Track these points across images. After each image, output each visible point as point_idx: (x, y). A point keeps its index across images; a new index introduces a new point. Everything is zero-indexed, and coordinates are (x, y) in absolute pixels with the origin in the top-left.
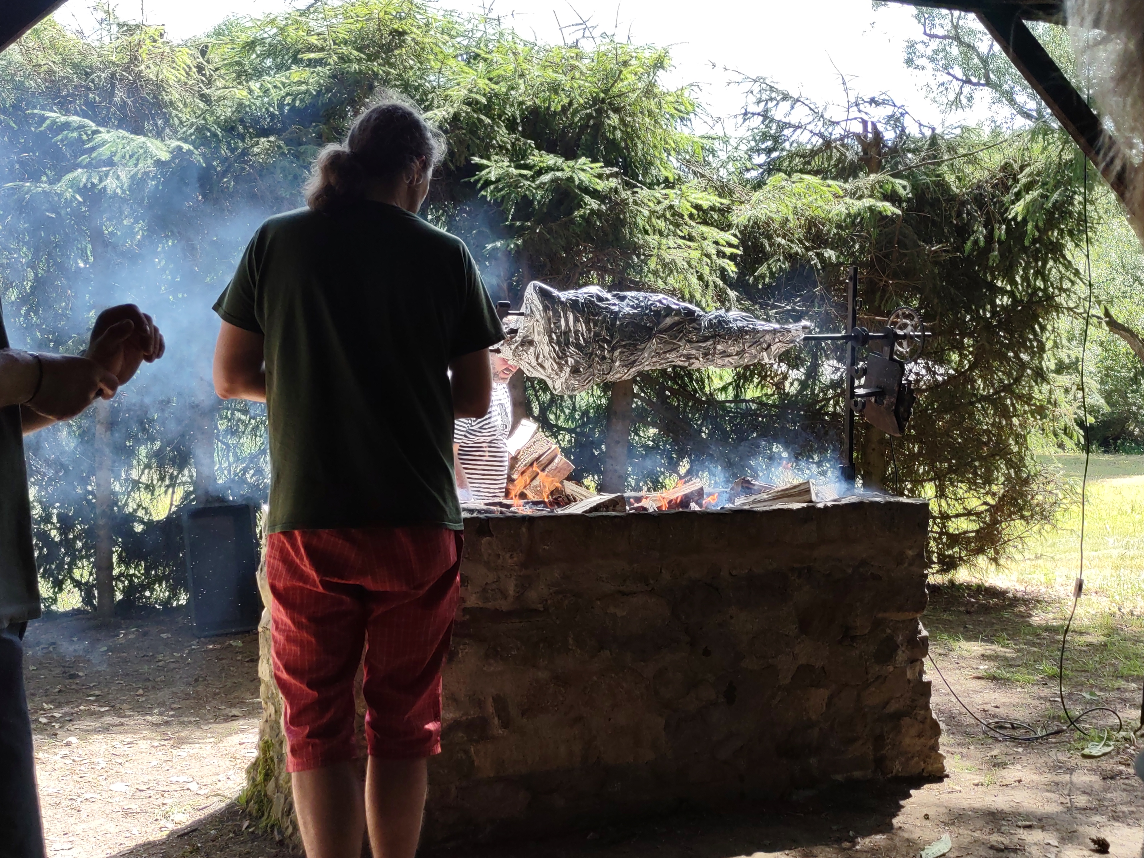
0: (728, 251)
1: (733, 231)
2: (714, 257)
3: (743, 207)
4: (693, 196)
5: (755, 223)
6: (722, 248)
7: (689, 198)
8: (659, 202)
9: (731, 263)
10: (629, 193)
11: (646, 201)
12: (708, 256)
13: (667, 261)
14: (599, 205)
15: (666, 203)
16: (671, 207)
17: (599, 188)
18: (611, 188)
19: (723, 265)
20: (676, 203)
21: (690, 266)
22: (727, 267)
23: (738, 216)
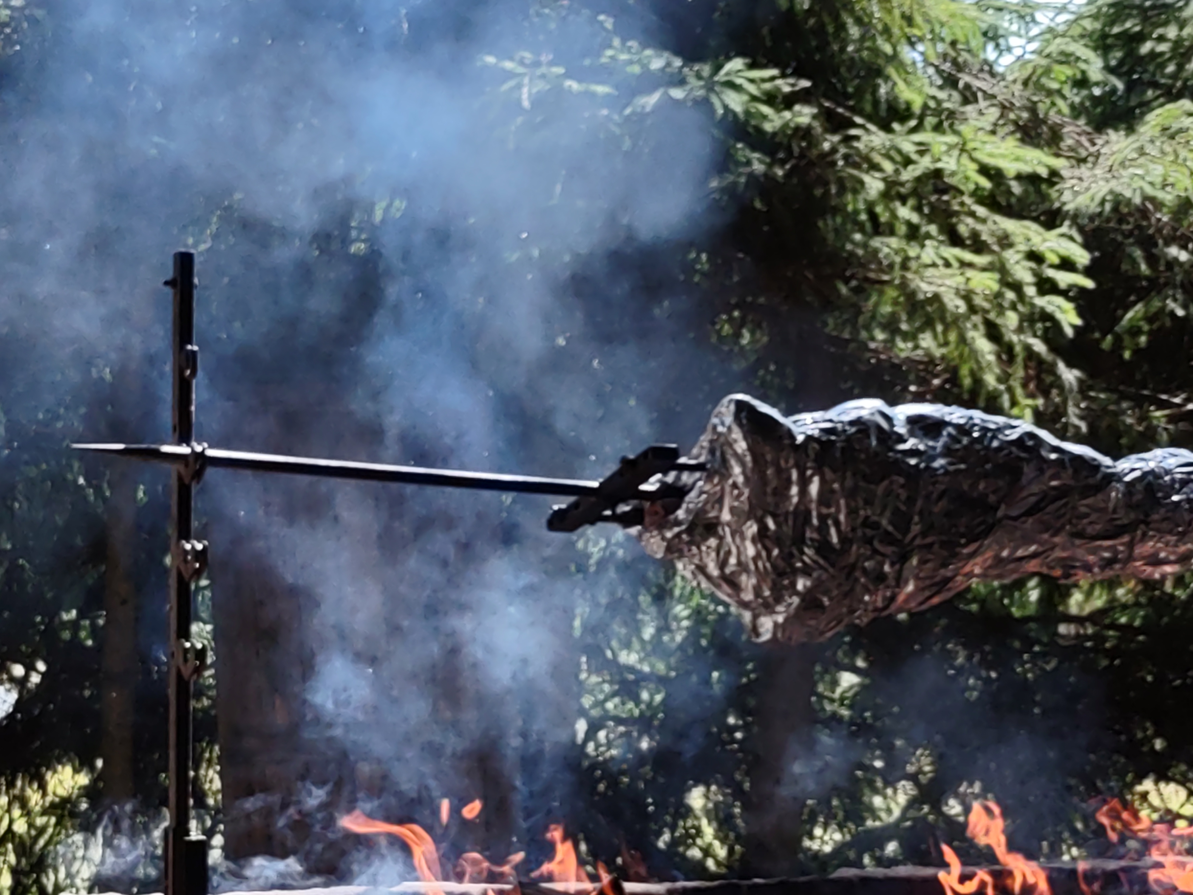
0: (1064, 278)
2: (1030, 291)
3: (1084, 171)
4: (988, 148)
6: (1051, 273)
7: (977, 155)
8: (908, 162)
9: (1069, 306)
10: (836, 138)
11: (877, 158)
12: (1017, 287)
13: (921, 296)
14: (770, 166)
15: (925, 163)
16: (938, 174)
17: (768, 127)
18: (798, 128)
19: (1050, 309)
20: (949, 164)
22: (1059, 315)
23: (1076, 194)
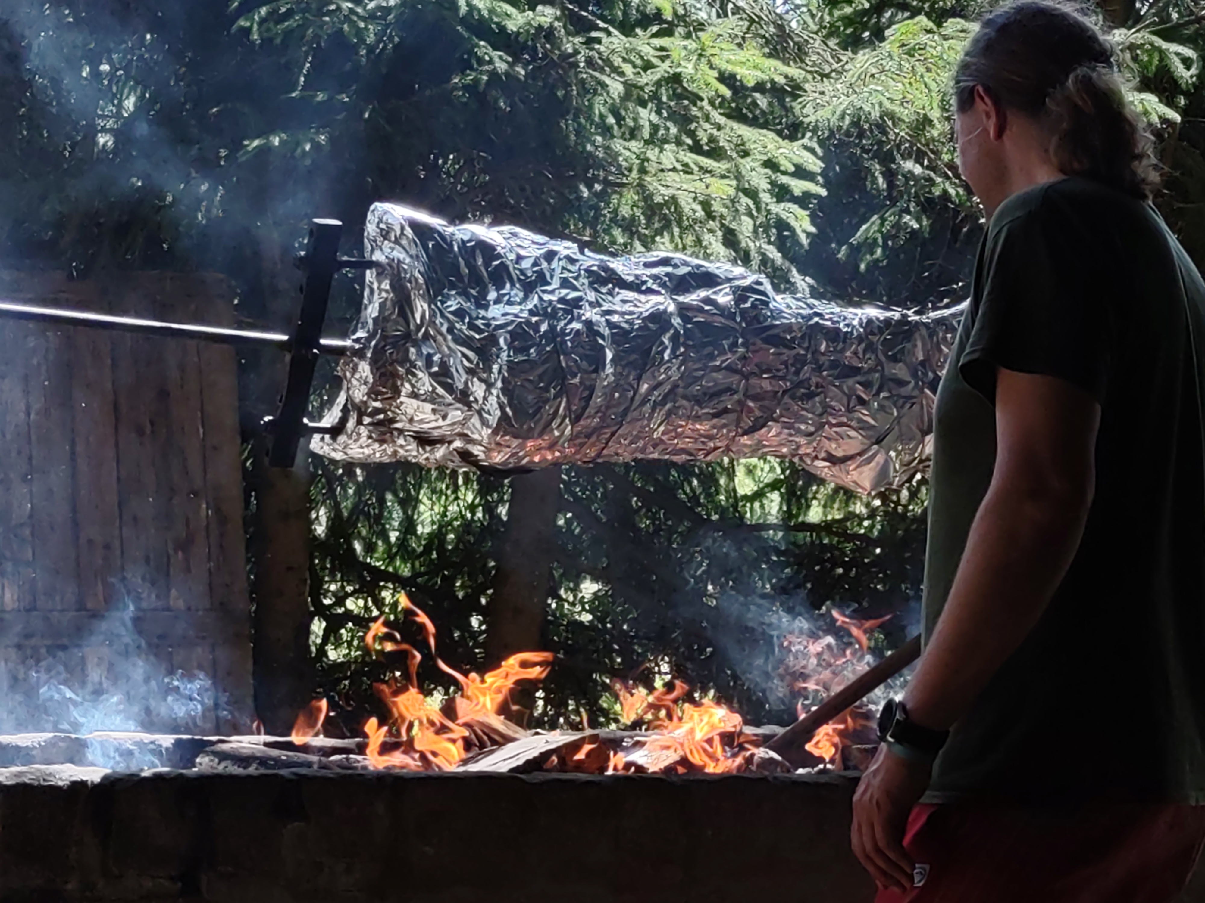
0: (798, 186)
1: (805, 141)
3: (826, 86)
4: (726, 55)
5: (856, 123)
6: (784, 179)
7: (716, 61)
9: (803, 214)
10: (578, 40)
11: (617, 61)
14: (511, 65)
16: (676, 78)
17: (511, 26)
18: (540, 28)
19: (784, 215)
21: (710, 215)
22: (793, 222)
